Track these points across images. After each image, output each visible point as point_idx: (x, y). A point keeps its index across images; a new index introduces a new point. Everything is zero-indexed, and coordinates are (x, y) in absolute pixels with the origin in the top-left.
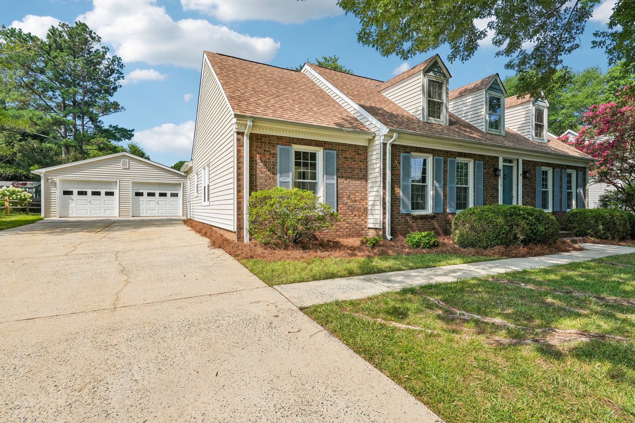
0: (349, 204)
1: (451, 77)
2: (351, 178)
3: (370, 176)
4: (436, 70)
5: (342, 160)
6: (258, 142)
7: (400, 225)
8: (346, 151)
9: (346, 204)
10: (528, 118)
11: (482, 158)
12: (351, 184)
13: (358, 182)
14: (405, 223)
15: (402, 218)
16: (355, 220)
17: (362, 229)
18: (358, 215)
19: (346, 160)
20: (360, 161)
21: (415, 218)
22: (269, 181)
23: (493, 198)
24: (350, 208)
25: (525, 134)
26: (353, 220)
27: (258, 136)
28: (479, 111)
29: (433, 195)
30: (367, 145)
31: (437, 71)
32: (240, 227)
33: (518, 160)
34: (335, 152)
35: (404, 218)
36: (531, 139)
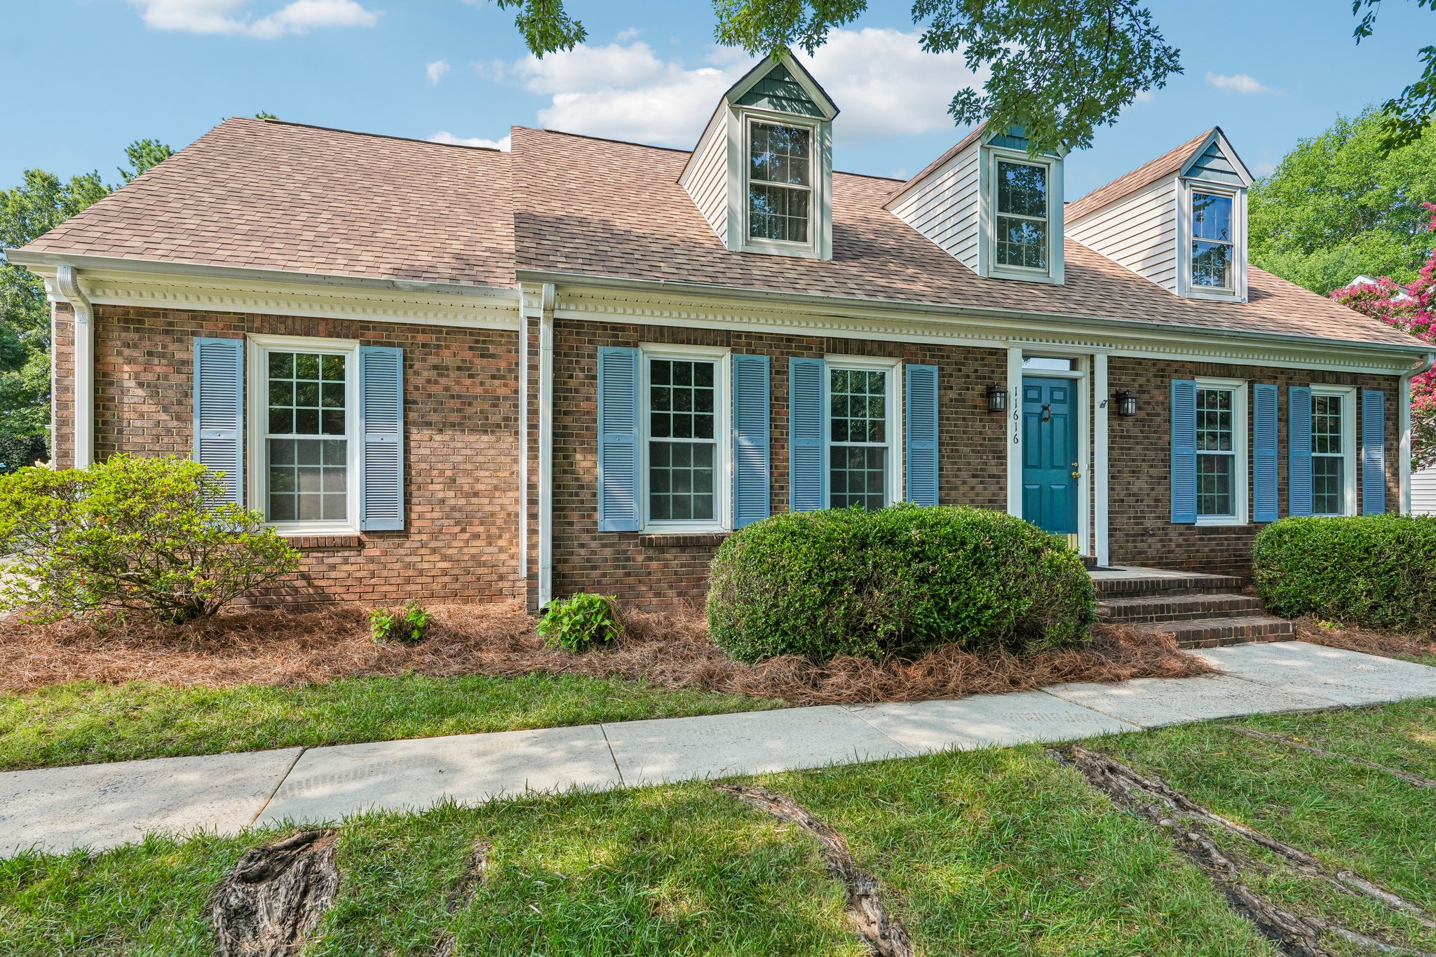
0: (452, 502)
1: (838, 111)
2: (458, 426)
4: (780, 93)
5: (425, 374)
6: (127, 329)
7: (594, 568)
8: (439, 347)
9: (442, 501)
10: (1169, 226)
11: (932, 356)
12: (459, 445)
13: (485, 438)
14: (616, 560)
15: (604, 546)
16: (474, 551)
17: (501, 578)
18: (483, 536)
19: (440, 375)
20: (493, 377)
22: (166, 440)
23: (982, 483)
24: (457, 515)
25: (1161, 277)
26: (466, 550)
27: (128, 313)
29: (734, 473)
31: (784, 98)
33: (1093, 358)
34: (398, 352)
35: (612, 545)
36: (1175, 292)
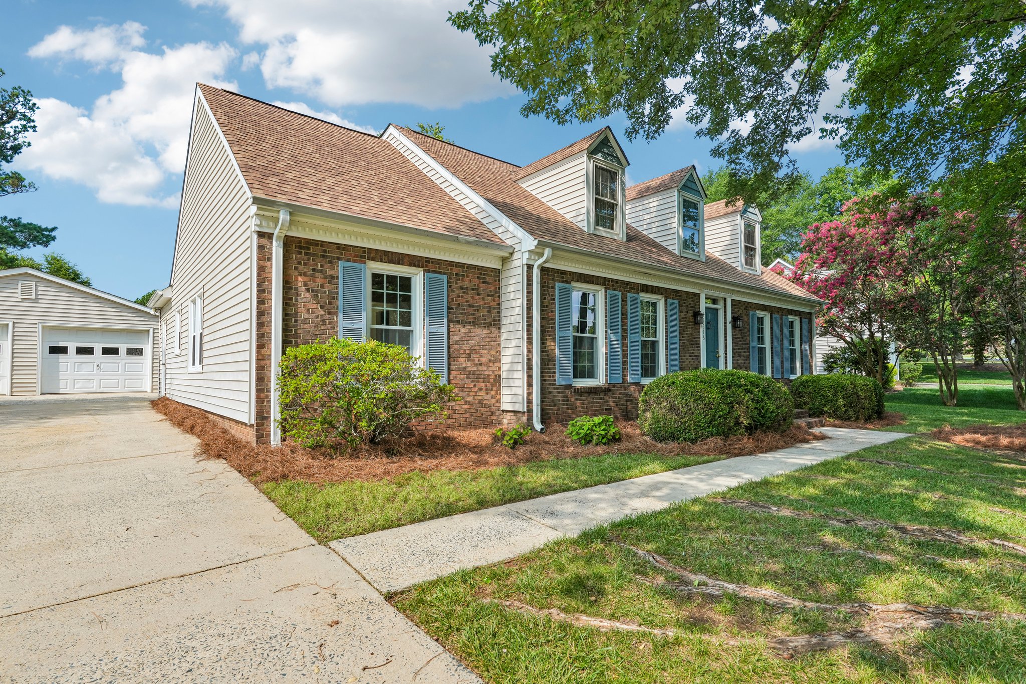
0: (469, 369)
1: (629, 164)
2: (473, 323)
3: (504, 321)
4: (606, 151)
5: (457, 291)
6: (300, 253)
7: (555, 405)
8: (463, 276)
9: (465, 368)
10: (734, 237)
11: (676, 296)
12: (473, 335)
13: (485, 331)
14: (564, 400)
15: (559, 393)
16: (480, 398)
17: (492, 414)
18: (484, 389)
19: (464, 293)
20: (488, 295)
21: (580, 392)
22: (322, 328)
23: (692, 359)
24: (472, 376)
25: (732, 260)
26: (476, 398)
27: (300, 242)
28: (668, 222)
29: (606, 353)
30: (500, 267)
31: (607, 154)
32: (262, 417)
33: (725, 299)
34: (445, 277)
35: (562, 392)
36: (739, 269)
